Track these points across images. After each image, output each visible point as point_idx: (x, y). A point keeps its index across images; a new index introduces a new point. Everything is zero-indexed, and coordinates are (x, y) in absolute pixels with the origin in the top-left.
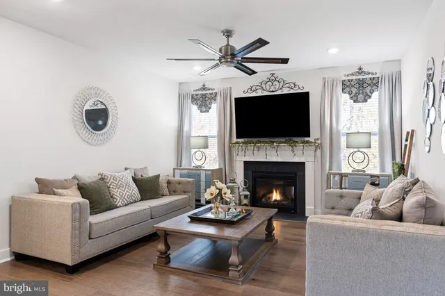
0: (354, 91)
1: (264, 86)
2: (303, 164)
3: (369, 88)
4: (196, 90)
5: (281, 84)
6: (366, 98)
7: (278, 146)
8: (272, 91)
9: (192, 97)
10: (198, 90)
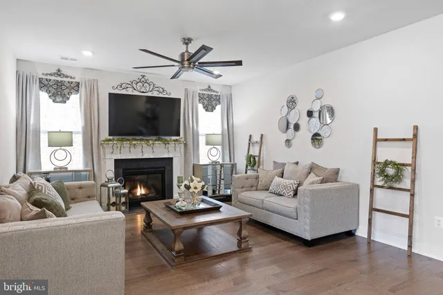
0: (206, 102)
1: (134, 86)
2: (171, 159)
3: (214, 102)
4: (47, 74)
5: (152, 87)
6: (213, 109)
7: (153, 144)
8: (143, 92)
9: (40, 82)
10: (51, 75)
